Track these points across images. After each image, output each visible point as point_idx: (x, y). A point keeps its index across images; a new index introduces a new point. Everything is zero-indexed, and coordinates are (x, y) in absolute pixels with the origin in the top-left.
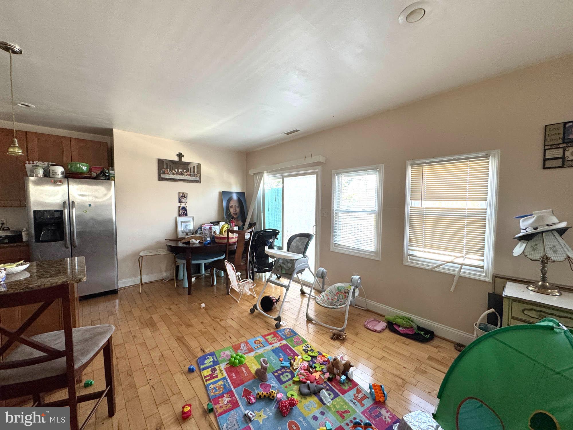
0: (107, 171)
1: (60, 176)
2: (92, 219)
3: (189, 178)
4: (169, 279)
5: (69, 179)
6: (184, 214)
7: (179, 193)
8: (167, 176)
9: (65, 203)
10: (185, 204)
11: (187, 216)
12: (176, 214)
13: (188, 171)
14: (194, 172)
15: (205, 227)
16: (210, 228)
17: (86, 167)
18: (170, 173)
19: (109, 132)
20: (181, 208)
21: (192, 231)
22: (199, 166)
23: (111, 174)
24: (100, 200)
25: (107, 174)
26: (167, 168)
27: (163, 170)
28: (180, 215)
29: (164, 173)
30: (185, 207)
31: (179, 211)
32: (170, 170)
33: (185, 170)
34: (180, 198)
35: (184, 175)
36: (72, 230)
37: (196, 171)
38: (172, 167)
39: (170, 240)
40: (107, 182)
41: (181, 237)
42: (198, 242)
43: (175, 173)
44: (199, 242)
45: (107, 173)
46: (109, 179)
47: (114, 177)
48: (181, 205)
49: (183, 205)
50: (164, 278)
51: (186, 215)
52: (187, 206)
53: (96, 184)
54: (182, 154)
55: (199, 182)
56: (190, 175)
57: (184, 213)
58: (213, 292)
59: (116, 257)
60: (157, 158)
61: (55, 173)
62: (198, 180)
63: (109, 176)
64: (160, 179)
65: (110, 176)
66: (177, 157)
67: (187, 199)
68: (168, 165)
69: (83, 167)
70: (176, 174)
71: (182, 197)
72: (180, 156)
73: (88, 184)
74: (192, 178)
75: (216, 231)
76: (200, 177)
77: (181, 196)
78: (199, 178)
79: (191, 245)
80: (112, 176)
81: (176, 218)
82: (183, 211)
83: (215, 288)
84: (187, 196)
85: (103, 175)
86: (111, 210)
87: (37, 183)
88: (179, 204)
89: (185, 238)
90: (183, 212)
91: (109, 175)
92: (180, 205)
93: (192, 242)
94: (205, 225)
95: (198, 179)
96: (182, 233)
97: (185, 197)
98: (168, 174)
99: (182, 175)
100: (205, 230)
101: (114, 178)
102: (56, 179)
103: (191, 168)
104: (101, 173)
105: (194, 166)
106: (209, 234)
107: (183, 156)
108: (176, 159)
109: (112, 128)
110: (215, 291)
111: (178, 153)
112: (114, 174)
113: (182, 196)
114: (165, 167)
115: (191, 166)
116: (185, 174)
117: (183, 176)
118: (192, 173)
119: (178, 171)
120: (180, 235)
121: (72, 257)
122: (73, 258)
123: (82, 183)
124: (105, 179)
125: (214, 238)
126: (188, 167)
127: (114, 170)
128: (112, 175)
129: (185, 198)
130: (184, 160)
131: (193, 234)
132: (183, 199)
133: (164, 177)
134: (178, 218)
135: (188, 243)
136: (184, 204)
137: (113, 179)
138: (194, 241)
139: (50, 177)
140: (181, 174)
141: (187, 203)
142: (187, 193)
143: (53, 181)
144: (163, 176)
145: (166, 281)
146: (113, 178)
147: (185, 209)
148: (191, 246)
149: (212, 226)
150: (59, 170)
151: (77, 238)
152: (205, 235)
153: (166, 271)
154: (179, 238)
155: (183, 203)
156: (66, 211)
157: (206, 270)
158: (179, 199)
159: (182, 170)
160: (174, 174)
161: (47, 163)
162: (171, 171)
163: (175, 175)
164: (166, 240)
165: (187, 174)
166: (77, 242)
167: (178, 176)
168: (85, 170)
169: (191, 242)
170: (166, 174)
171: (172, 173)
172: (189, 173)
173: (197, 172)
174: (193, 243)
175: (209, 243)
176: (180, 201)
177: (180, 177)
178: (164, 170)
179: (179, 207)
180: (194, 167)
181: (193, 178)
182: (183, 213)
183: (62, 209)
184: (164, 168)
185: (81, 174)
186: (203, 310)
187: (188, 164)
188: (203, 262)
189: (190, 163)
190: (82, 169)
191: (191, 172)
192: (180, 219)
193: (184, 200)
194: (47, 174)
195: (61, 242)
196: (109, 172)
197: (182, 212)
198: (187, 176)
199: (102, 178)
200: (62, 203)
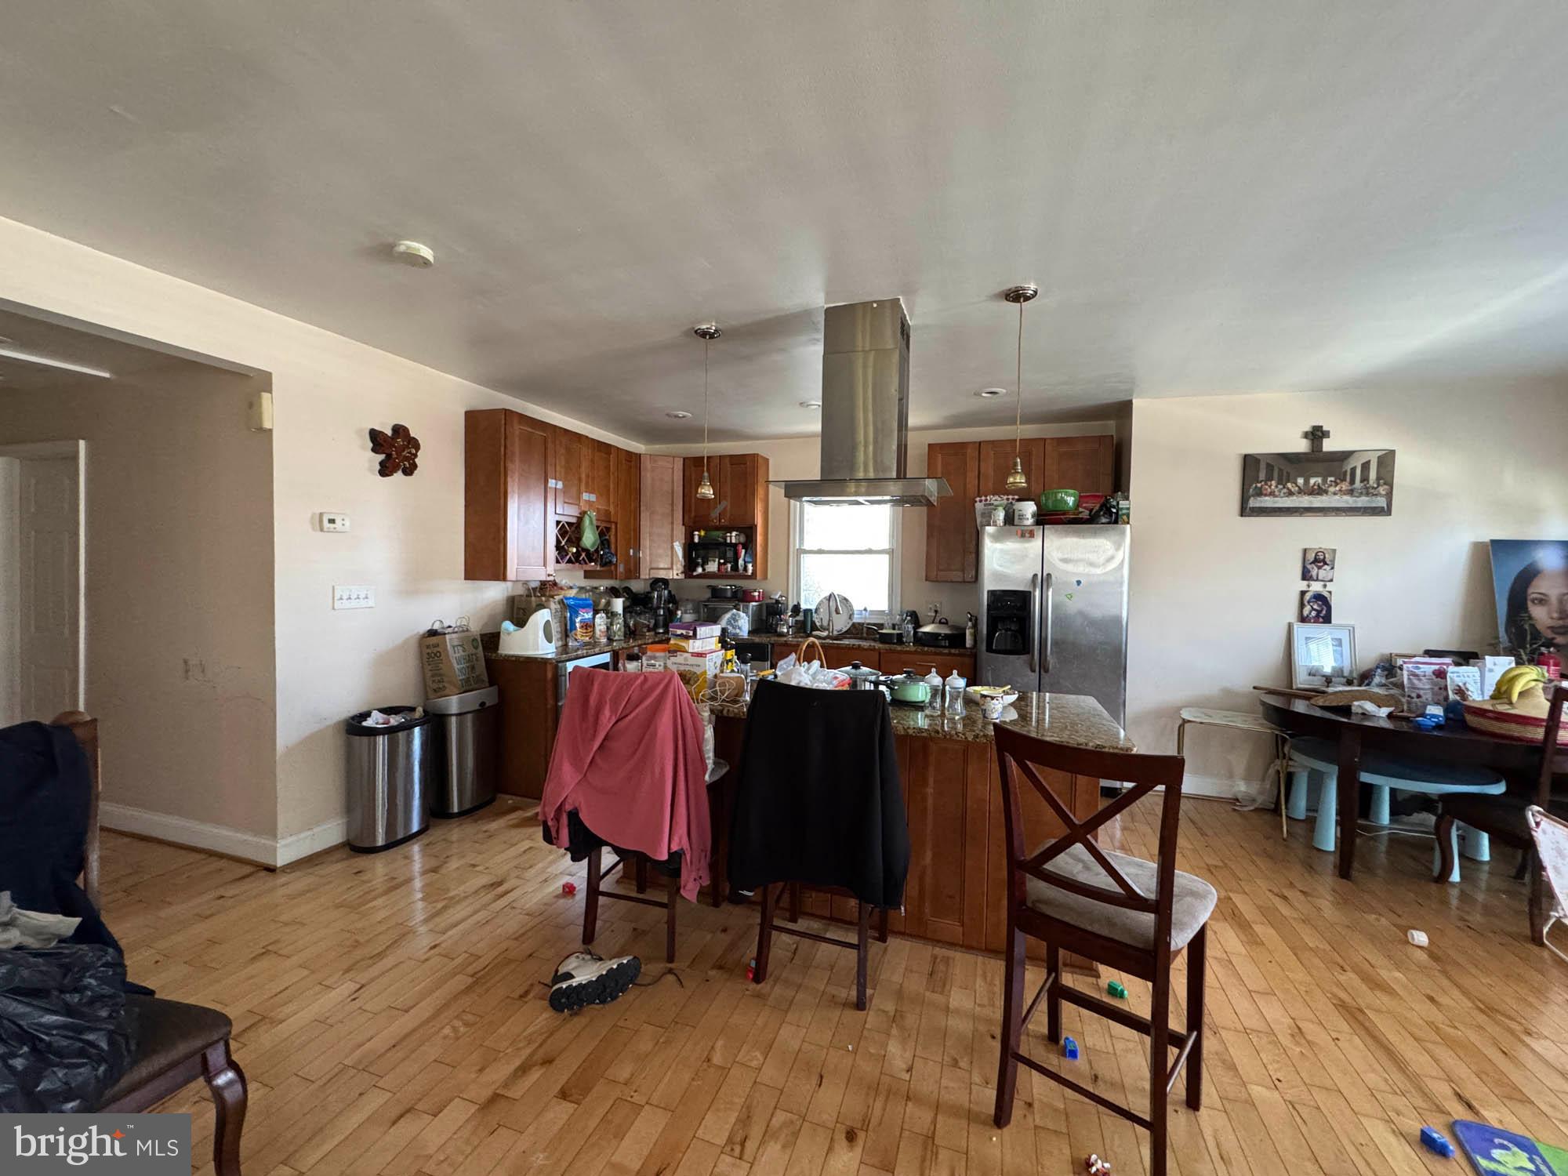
0: (1115, 503)
1: (1030, 521)
2: (1081, 613)
3: (1347, 501)
4: (1256, 805)
5: (1046, 526)
6: (1318, 616)
7: (1305, 551)
8: (1267, 502)
9: (1035, 576)
10: (1325, 586)
11: (1330, 622)
12: (1292, 615)
13: (1343, 480)
14: (1365, 479)
15: (1418, 668)
16: (1441, 674)
17: (1073, 498)
18: (1277, 493)
19: (1122, 411)
20: (1307, 597)
21: (1346, 674)
22: (1387, 460)
23: (1122, 509)
24: (1099, 571)
25: (1114, 510)
26: (1269, 478)
27: (1256, 487)
28: (1303, 619)
29: (1260, 493)
30: (1326, 594)
31: (1302, 605)
32: (1279, 483)
33: (1330, 479)
34: (1309, 567)
35: (1326, 492)
36: (1043, 635)
37: (1373, 475)
38: (1285, 474)
39: (1270, 692)
40: (1113, 529)
41: (1302, 686)
42: (1384, 712)
43: (1295, 489)
44: (1390, 716)
45: (1114, 507)
46: (1116, 522)
47: (1128, 515)
48: (1309, 586)
49: (1316, 587)
50: (1239, 797)
51: (1327, 619)
52: (1330, 592)
53: (1095, 534)
54: (1325, 429)
55: (1386, 511)
56: (1351, 492)
57: (1319, 612)
58: (1444, 902)
59: (1122, 708)
60: (1241, 455)
61: (1022, 517)
62: (1380, 505)
63: (1117, 513)
64: (1245, 510)
65: (1120, 513)
66: (1305, 440)
67: (1332, 568)
68: (1272, 470)
69: (1069, 498)
70: (1299, 493)
71: (1315, 563)
72: (1317, 435)
73: (1078, 534)
74: (1356, 502)
75: (1468, 686)
76: (1389, 496)
77: (1312, 559)
78: (1384, 499)
79: (1353, 717)
80: (1124, 514)
81: (1290, 626)
82: (1315, 607)
83: (1454, 893)
84: (1333, 561)
85: (1105, 513)
86: (1121, 593)
87: (996, 538)
88: (1303, 585)
89: (1324, 692)
90: (1319, 610)
91: (1117, 511)
92: (1305, 589)
93: (1360, 711)
94: (1414, 660)
95: (1381, 502)
96: (1310, 675)
97: (1325, 564)
98: (1272, 494)
99: (1318, 494)
100: (1416, 675)
101: (1128, 518)
102: (1023, 528)
103: (1353, 470)
104: (1101, 509)
105: (1368, 462)
106: (1433, 694)
107: (1326, 434)
108: (1302, 446)
109: (1129, 398)
110: (1454, 902)
111: (1308, 428)
112: (1128, 509)
113: (1316, 561)
114: (1262, 475)
115: (1356, 463)
116: (1332, 489)
117: (1324, 498)
118: (1358, 484)
119: (1307, 482)
120: (1301, 680)
121: (1039, 691)
122: (1042, 694)
123: (1067, 534)
124: (1109, 523)
125: (1459, 712)
126: (1341, 467)
127: (1127, 498)
128: (1124, 511)
129: (1326, 567)
130: (1328, 446)
131: (1349, 683)
132: (1319, 568)
133: (1258, 505)
134: (1295, 626)
135: (1346, 710)
136: (1322, 583)
137: (1126, 520)
138: (1369, 707)
139: (1013, 525)
140: (1320, 491)
141: (1331, 580)
142: (1334, 551)
143: (1019, 532)
144: (1254, 503)
145: (1245, 809)
146: (1125, 517)
147: (1322, 600)
148: (1354, 720)
149: (1448, 665)
150: (1029, 508)
151: (1051, 653)
152: (1414, 695)
153: (1248, 778)
154: (1298, 689)
155: (1317, 580)
156: (1037, 593)
157: (1398, 814)
158: (1304, 567)
159: (1319, 480)
160: (1290, 493)
161: (1005, 497)
162: (1280, 487)
163: (1295, 498)
164: (1255, 688)
165: (1337, 488)
166: (1051, 660)
167: (1307, 498)
168: (1071, 504)
169: (1354, 709)
170: (1266, 495)
171: (1285, 490)
172: (1345, 486)
173: (1378, 479)
174: (1365, 715)
175: (1438, 727)
176: (1306, 576)
177: (1311, 502)
178: (1259, 485)
179: (1303, 593)
180: (1366, 466)
181: (1363, 501)
182: (1314, 614)
183: (1031, 590)
184: (1261, 479)
185: (1064, 514)
186: (1422, 956)
187: (1345, 456)
188: (1385, 785)
189: (1354, 452)
190: (1066, 503)
191: (1352, 482)
192: (1301, 631)
193: (1322, 574)
194: (1010, 519)
195: (1024, 657)
196: (1118, 503)
197: (1313, 609)
198: (1337, 497)
199: (1104, 520)
200: (1030, 576)
